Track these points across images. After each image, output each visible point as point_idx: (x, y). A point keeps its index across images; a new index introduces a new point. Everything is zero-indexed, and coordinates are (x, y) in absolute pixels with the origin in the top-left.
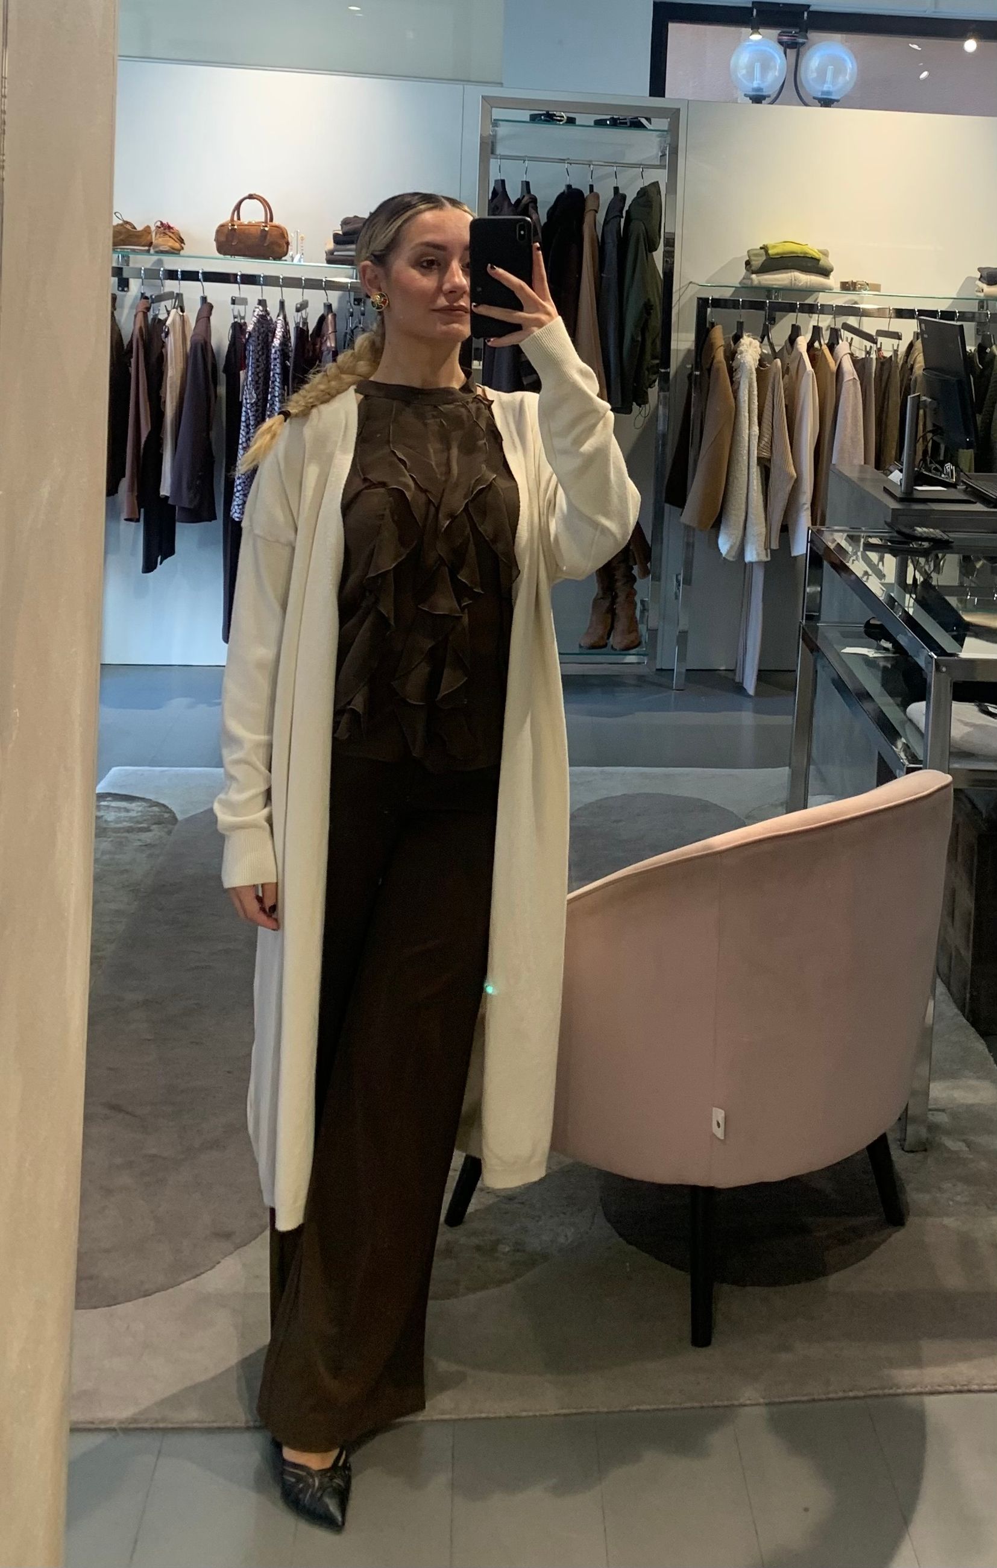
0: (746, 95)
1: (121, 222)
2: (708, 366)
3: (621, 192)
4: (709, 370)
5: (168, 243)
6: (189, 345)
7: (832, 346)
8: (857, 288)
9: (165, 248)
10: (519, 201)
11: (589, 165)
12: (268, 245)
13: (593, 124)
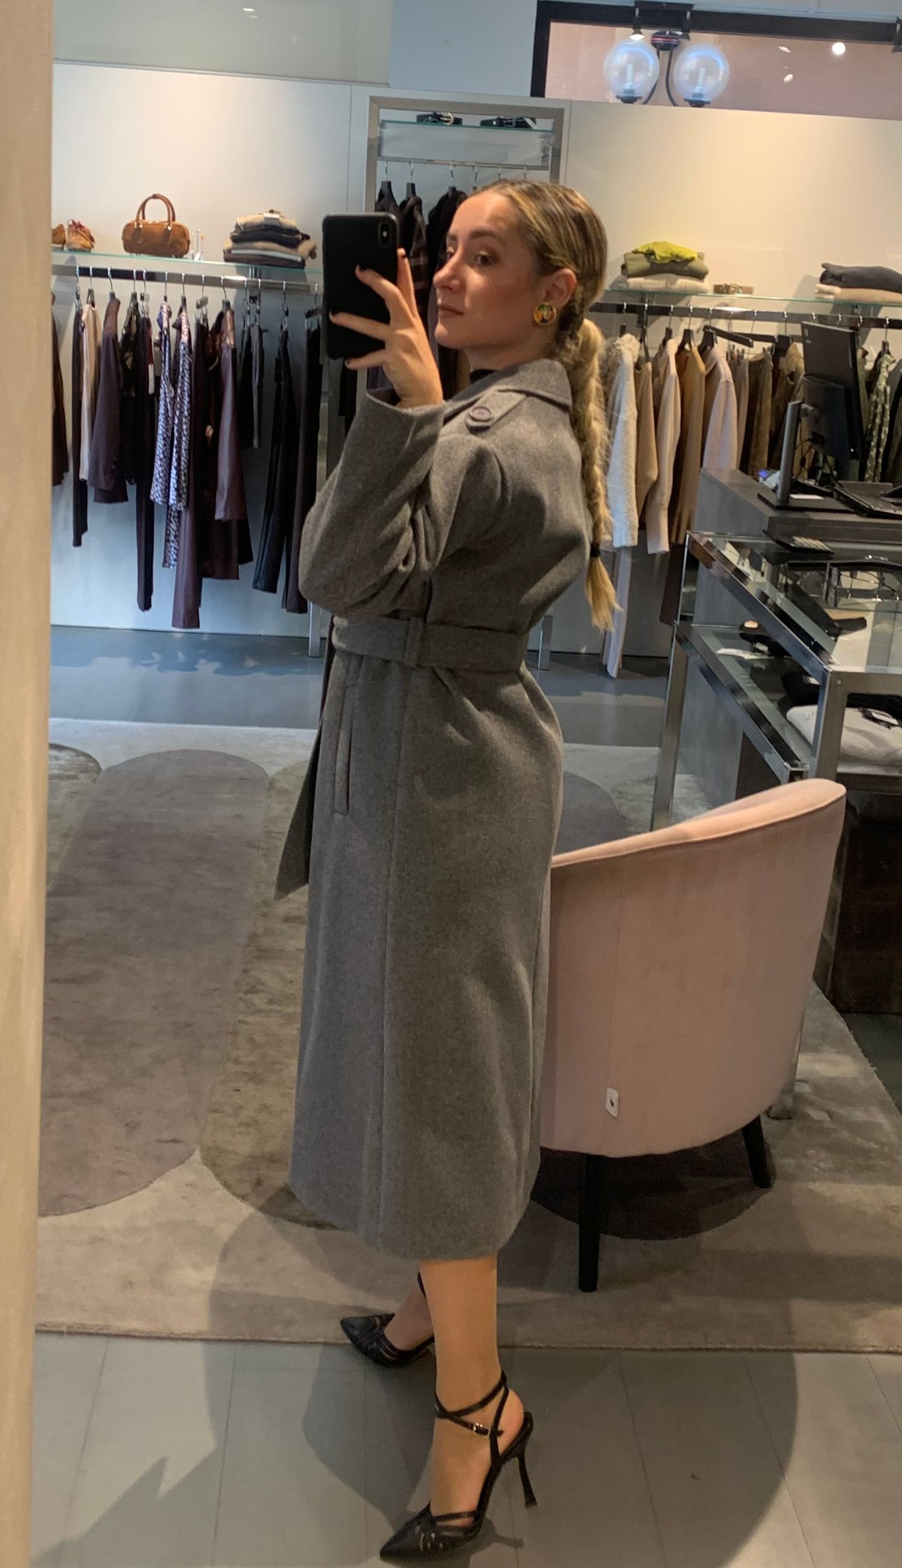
0: (618, 97)
5: (80, 241)
6: (100, 338)
7: (705, 349)
8: (730, 291)
9: (78, 246)
10: (404, 203)
11: (473, 167)
12: (172, 244)
13: (479, 125)
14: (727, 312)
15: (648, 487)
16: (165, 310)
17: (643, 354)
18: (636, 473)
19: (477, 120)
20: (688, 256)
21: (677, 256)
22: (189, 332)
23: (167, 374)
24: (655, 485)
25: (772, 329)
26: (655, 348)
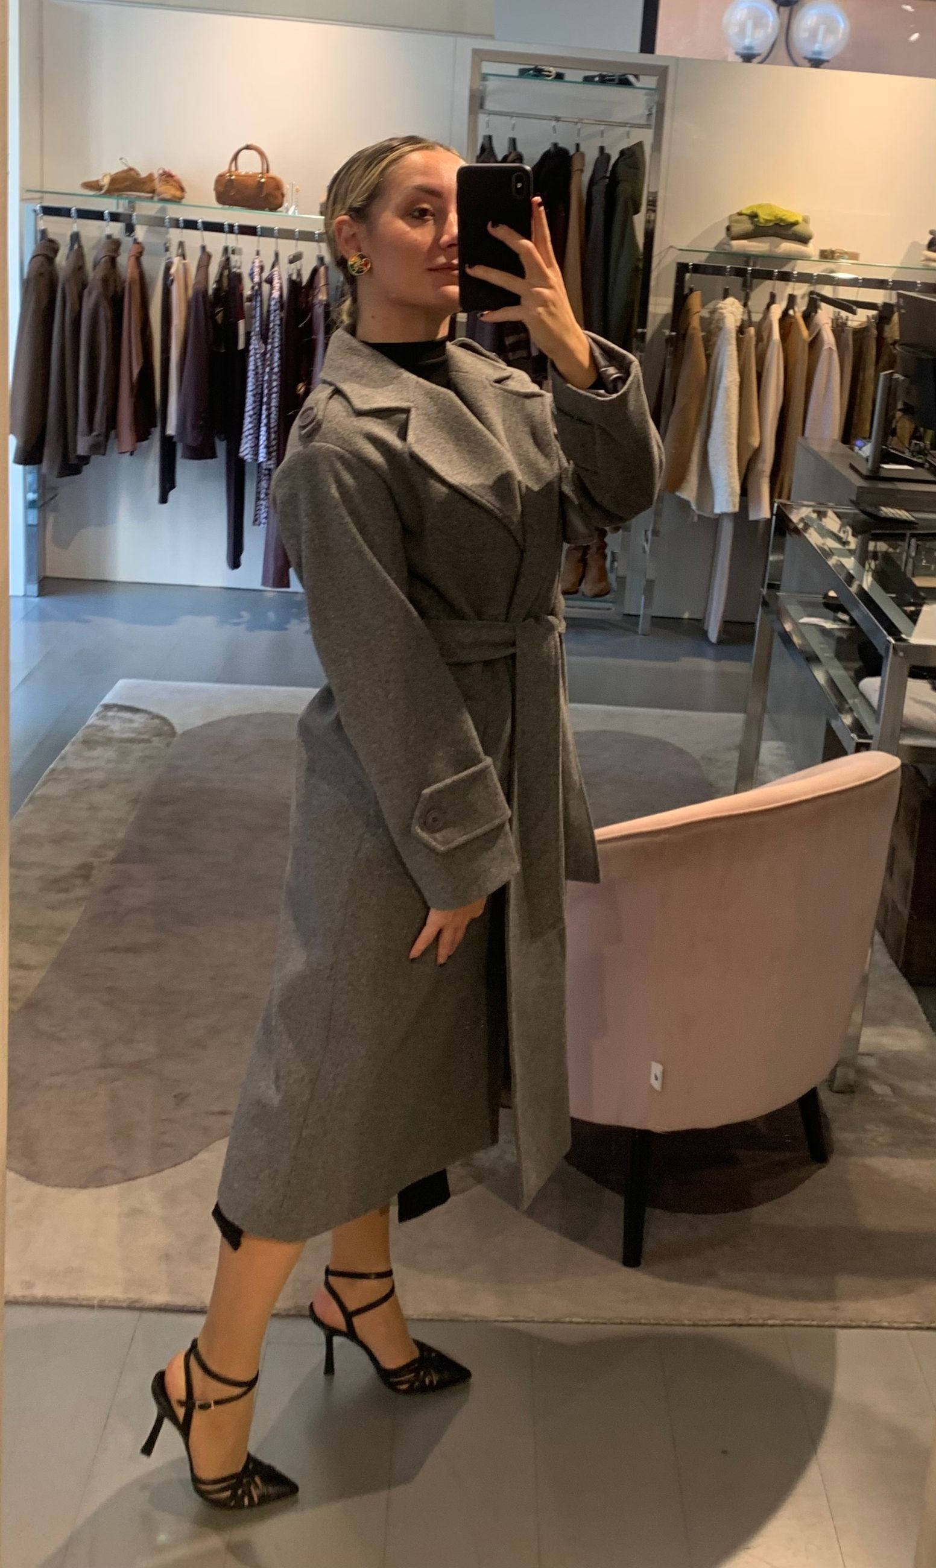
0: (737, 54)
1: (126, 168)
2: (682, 332)
3: (606, 152)
4: (684, 336)
5: (170, 191)
6: (190, 293)
7: (808, 316)
8: (835, 257)
9: (167, 196)
10: (505, 158)
11: (577, 123)
12: (265, 197)
13: (581, 80)
14: (833, 278)
15: (750, 453)
16: (257, 264)
17: (746, 317)
18: (738, 439)
19: (579, 75)
20: (792, 219)
21: (782, 220)
22: (281, 289)
23: (258, 329)
24: (758, 452)
25: (878, 296)
26: (759, 313)
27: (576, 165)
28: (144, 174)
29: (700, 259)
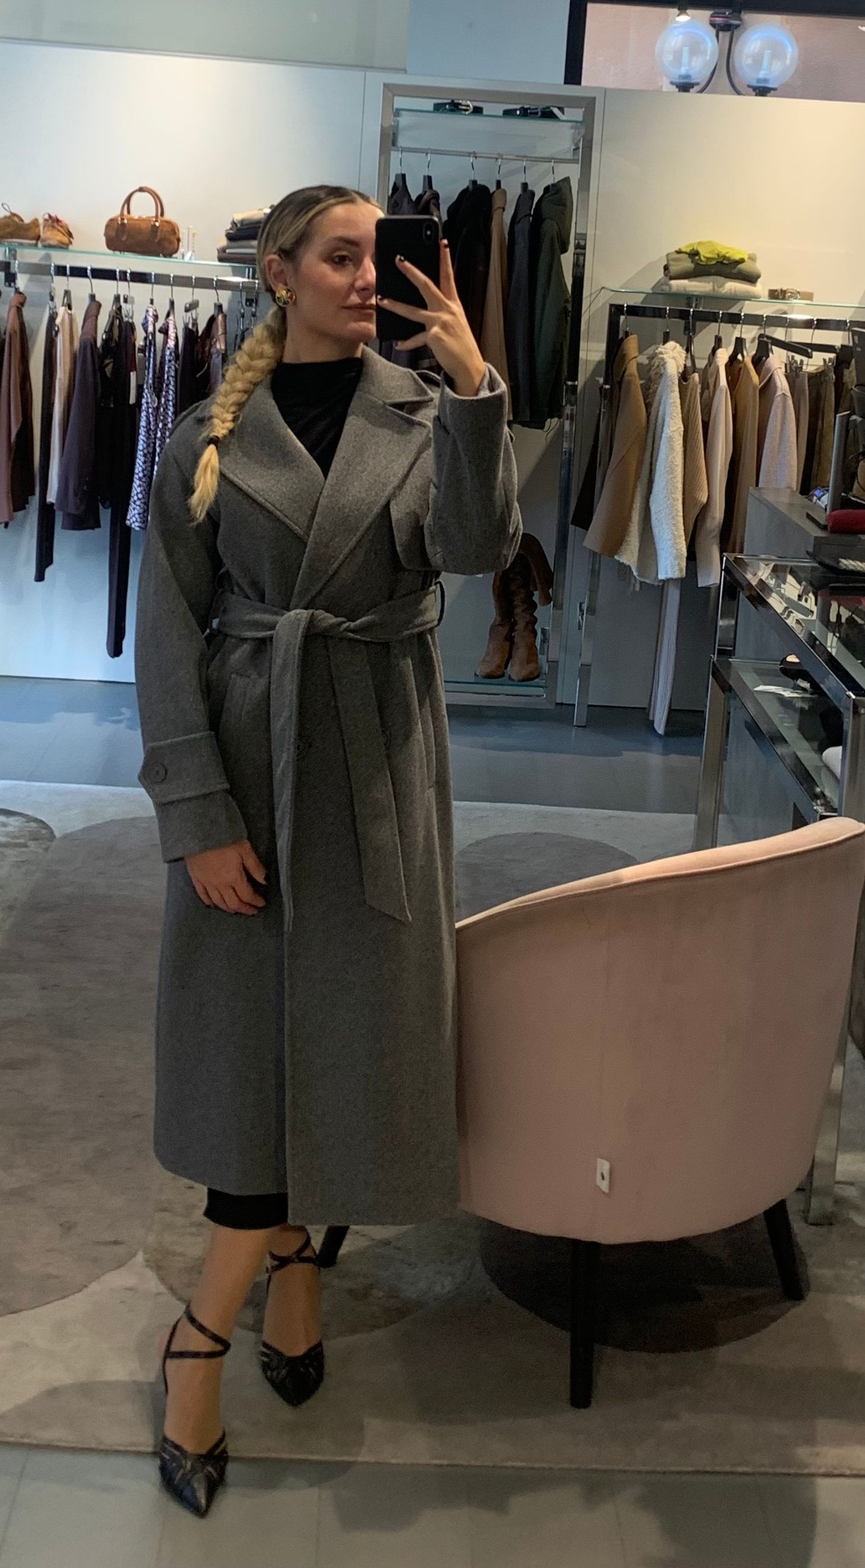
0: (672, 83)
1: (8, 214)
2: (619, 379)
3: (530, 188)
4: (620, 383)
5: (57, 237)
6: (77, 344)
7: (758, 361)
8: (787, 297)
9: (53, 242)
10: (420, 197)
11: (497, 159)
12: (159, 241)
13: (501, 114)
14: (786, 318)
15: (696, 511)
16: (151, 313)
17: (689, 364)
18: (684, 494)
19: (499, 109)
20: (737, 257)
21: (724, 257)
22: (177, 338)
23: (151, 381)
24: (705, 508)
25: (833, 338)
26: (703, 359)
27: (497, 202)
28: (27, 220)
29: (636, 300)
